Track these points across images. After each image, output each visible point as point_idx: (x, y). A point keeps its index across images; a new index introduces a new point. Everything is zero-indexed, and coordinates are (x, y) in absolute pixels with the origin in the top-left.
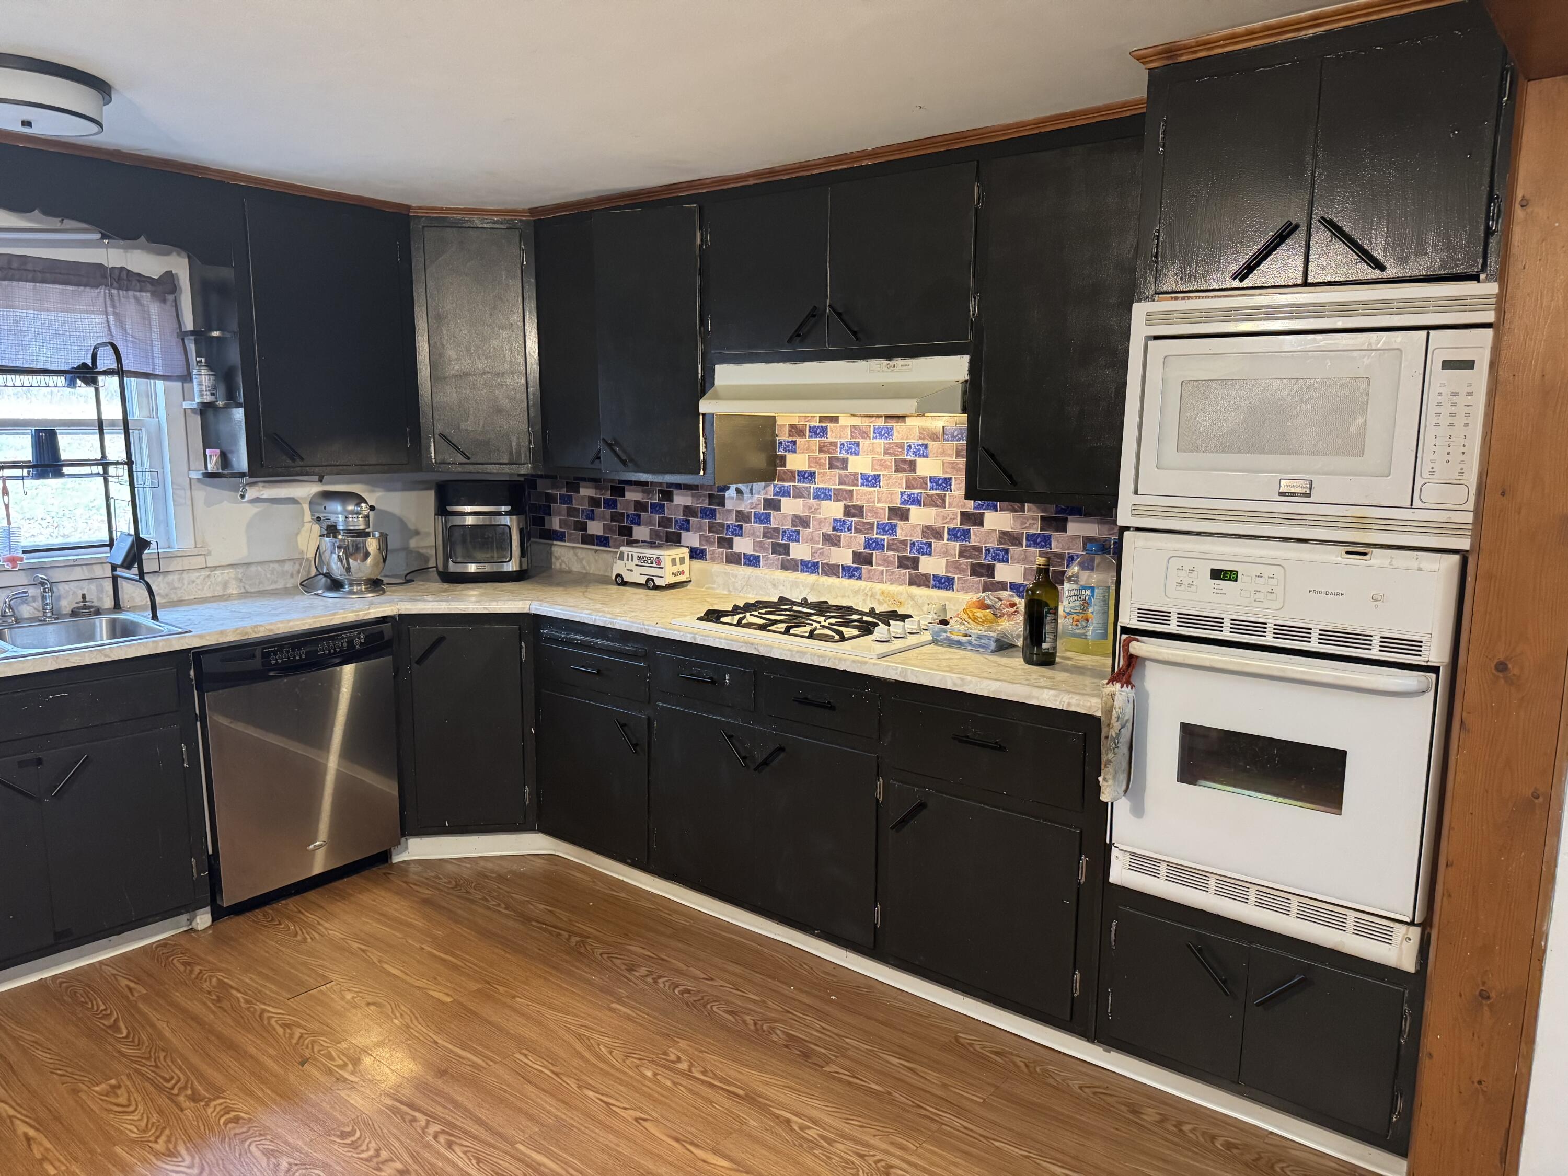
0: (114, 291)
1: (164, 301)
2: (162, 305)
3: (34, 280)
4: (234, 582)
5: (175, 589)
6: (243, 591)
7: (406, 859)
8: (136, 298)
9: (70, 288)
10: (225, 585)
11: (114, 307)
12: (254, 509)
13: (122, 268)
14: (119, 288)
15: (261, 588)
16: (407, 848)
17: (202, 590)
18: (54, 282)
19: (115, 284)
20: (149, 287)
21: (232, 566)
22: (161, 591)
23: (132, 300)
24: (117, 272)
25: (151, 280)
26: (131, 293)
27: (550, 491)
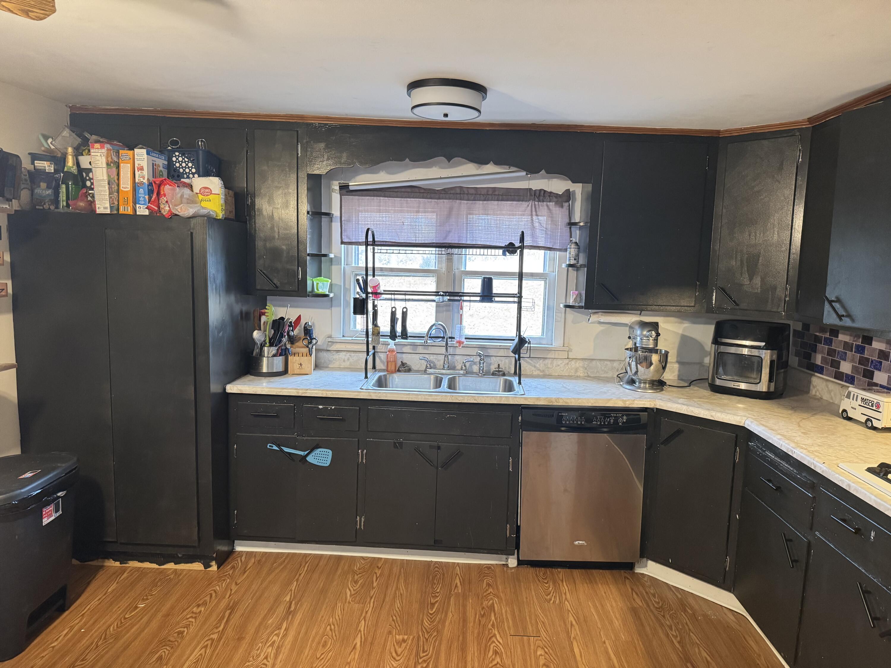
0: (536, 203)
1: (562, 207)
2: (561, 209)
3: (498, 200)
4: (581, 369)
5: (548, 368)
6: (586, 375)
7: (645, 573)
8: (547, 206)
9: (515, 203)
10: (576, 370)
11: (536, 211)
12: (601, 328)
13: (541, 190)
14: (539, 201)
15: (597, 375)
16: (646, 566)
17: (563, 371)
18: (507, 200)
19: (537, 199)
20: (555, 199)
21: (583, 359)
22: (541, 368)
23: (546, 207)
24: (538, 192)
25: (557, 196)
26: (545, 203)
27: (817, 334)
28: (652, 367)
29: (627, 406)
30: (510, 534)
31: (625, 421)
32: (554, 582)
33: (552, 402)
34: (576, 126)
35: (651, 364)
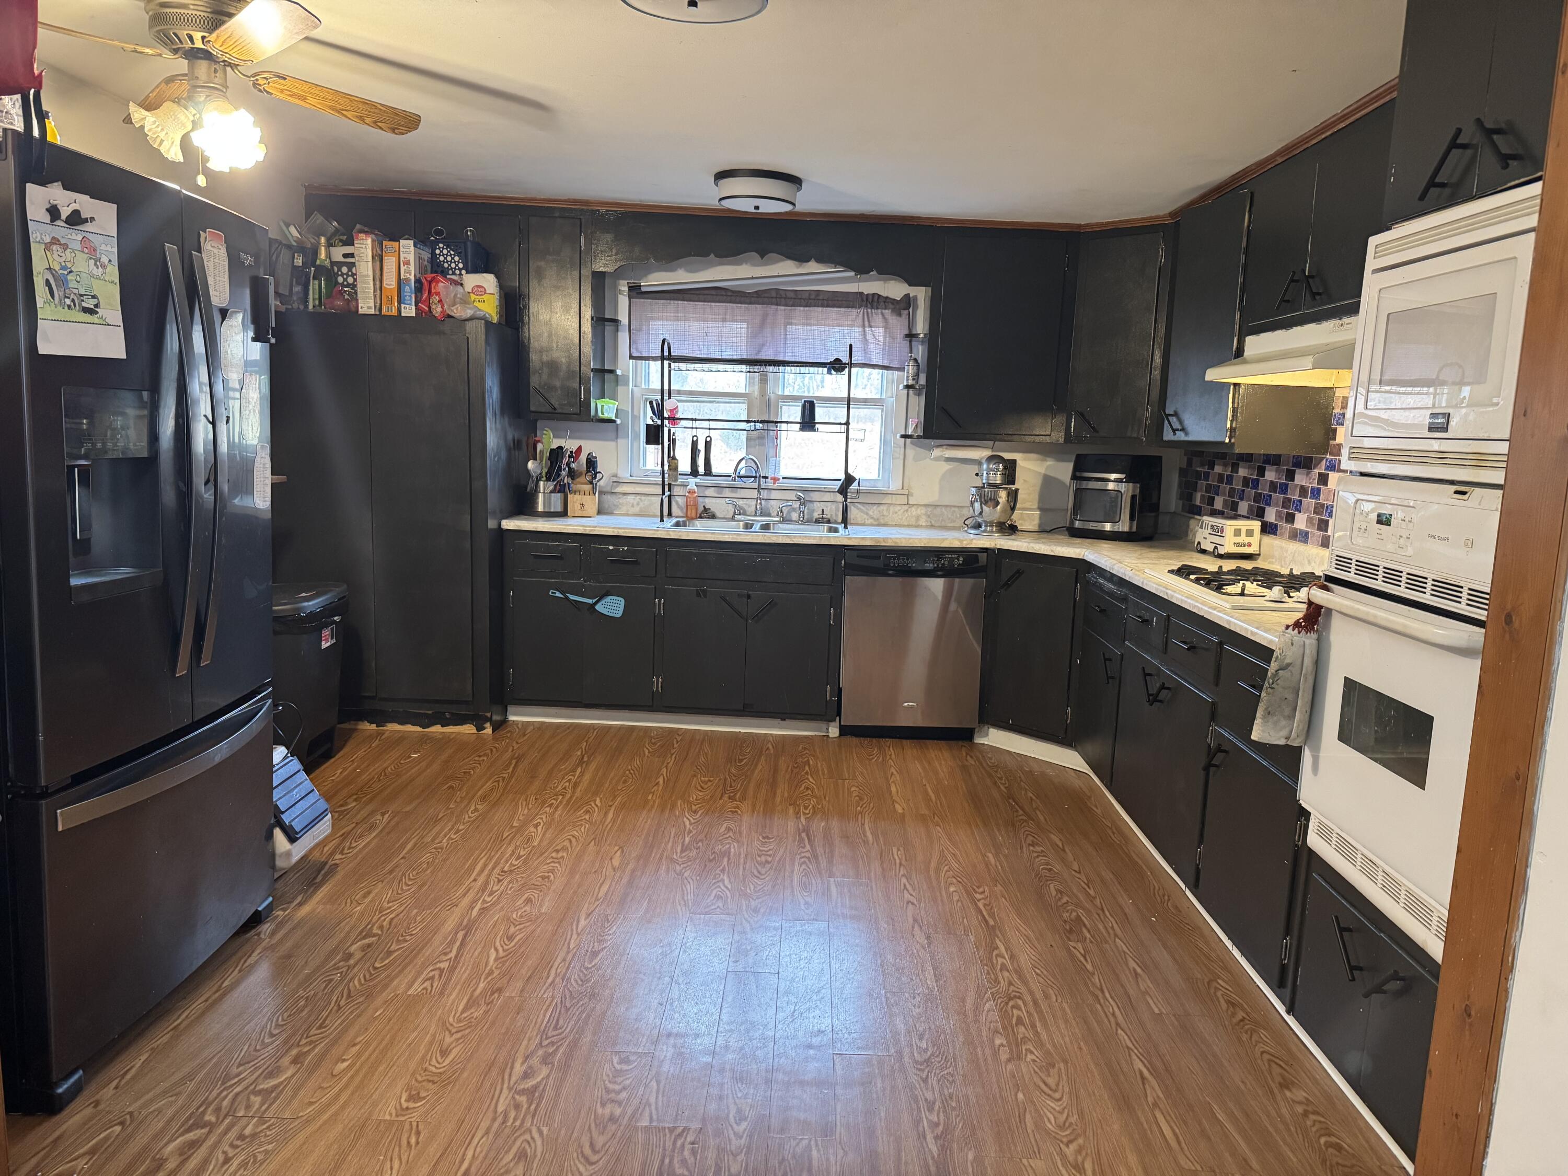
0: (869, 310)
1: (900, 315)
2: (898, 318)
3: (822, 306)
4: (924, 517)
5: (883, 516)
6: (929, 524)
7: (986, 743)
8: (882, 314)
9: (843, 310)
10: (918, 518)
11: (869, 321)
12: (947, 466)
13: (874, 295)
14: (872, 308)
15: (943, 524)
16: (987, 735)
17: (901, 519)
18: (834, 306)
19: (869, 306)
20: (891, 306)
21: (926, 506)
22: (875, 517)
23: (880, 316)
24: (870, 297)
25: (894, 301)
26: (879, 311)
28: (999, 507)
29: (964, 546)
30: (831, 697)
31: (961, 562)
32: (879, 748)
33: (879, 542)
34: (912, 218)
35: (998, 503)
